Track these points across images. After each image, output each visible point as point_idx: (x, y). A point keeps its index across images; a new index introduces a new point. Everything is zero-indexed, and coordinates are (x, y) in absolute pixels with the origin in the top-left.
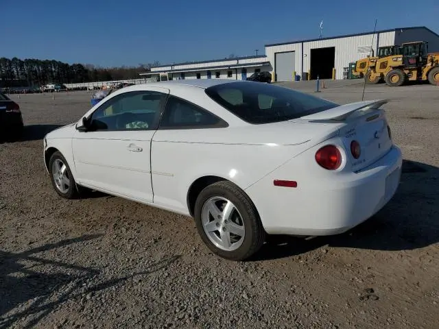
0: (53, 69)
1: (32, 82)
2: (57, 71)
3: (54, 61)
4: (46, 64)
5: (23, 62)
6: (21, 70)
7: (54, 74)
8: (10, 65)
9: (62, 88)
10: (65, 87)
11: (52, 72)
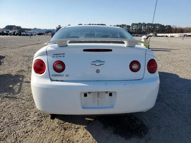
0: (157, 27)
1: (148, 32)
2: (158, 28)
3: (158, 24)
4: (155, 25)
5: (146, 24)
6: (145, 27)
7: (157, 30)
8: (141, 26)
9: (155, 35)
10: (157, 35)
11: (156, 28)
